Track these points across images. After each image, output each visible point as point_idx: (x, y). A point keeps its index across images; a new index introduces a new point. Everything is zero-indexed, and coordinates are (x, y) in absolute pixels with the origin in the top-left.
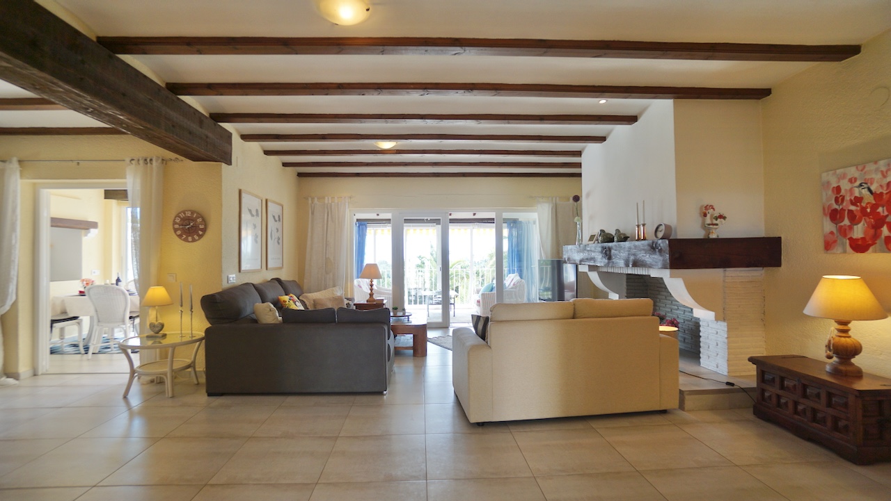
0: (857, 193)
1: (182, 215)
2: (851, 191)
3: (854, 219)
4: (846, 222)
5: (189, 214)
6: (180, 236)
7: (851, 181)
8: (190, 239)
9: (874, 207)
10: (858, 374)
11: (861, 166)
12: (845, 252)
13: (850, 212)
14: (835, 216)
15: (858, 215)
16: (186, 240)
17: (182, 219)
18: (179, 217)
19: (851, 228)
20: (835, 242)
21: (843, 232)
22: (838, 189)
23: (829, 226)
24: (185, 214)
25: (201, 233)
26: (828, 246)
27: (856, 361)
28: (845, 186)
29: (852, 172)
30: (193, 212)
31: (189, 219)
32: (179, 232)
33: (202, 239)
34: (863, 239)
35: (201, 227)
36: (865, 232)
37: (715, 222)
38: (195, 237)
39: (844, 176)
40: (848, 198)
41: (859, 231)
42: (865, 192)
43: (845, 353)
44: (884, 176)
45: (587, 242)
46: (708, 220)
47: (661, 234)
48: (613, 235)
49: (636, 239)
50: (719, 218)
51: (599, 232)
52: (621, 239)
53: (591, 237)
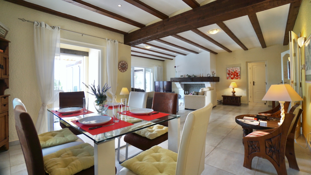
0: (232, 71)
1: (122, 62)
2: (231, 71)
3: (231, 75)
4: (230, 75)
5: (124, 62)
6: (120, 70)
7: (231, 69)
8: (123, 71)
9: (234, 73)
10: (235, 95)
11: (233, 67)
12: (230, 79)
13: (231, 74)
14: (229, 74)
15: (232, 74)
16: (121, 71)
17: (122, 64)
18: (121, 63)
19: (231, 76)
20: (229, 78)
21: (230, 76)
22: (229, 70)
23: (228, 76)
24: (123, 62)
25: (126, 69)
26: (228, 78)
27: (235, 94)
28: (230, 70)
29: (231, 68)
30: (125, 62)
31: (123, 64)
32: (120, 68)
34: (233, 78)
35: (127, 67)
36: (233, 77)
38: (125, 70)
39: (230, 69)
40: (231, 72)
41: (232, 76)
42: (233, 71)
43: (234, 93)
44: (236, 69)
45: (180, 77)
46: (214, 74)
47: (209, 76)
48: (191, 76)
49: (199, 77)
50: (215, 73)
51: (187, 75)
52: (195, 76)
53: (181, 76)
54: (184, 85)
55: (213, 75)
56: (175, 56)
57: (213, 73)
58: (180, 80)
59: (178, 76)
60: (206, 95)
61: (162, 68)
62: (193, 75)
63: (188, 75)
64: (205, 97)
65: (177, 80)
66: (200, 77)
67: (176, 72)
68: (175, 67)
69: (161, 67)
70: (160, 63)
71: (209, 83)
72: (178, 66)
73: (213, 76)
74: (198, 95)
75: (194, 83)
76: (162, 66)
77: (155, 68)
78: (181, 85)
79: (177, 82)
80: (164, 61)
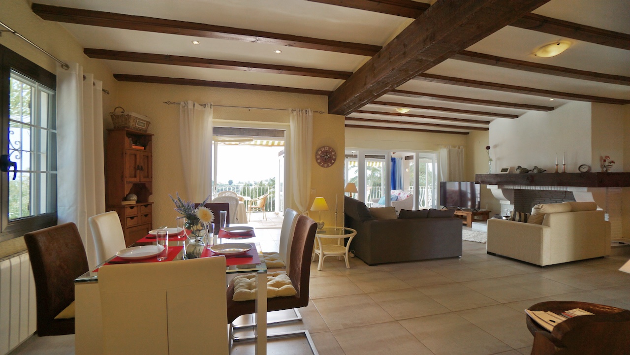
1: (323, 149)
5: (327, 149)
6: (319, 163)
8: (326, 165)
16: (323, 166)
17: (323, 153)
18: (321, 150)
24: (325, 149)
25: (333, 161)
30: (330, 148)
31: (326, 153)
32: (319, 161)
33: (333, 166)
35: (334, 157)
37: (610, 164)
38: (329, 164)
45: (499, 172)
46: (607, 163)
47: (584, 170)
48: (529, 169)
49: (554, 172)
50: (613, 162)
51: (517, 167)
52: (541, 171)
53: (504, 170)
54: (513, 192)
55: (603, 166)
56: (488, 122)
57: (605, 161)
58: (502, 179)
59: (494, 168)
60: (548, 225)
61: (462, 150)
62: (536, 167)
63: (519, 167)
64: (541, 229)
65: (492, 180)
66: (557, 173)
67: (491, 160)
68: (488, 148)
69: (459, 148)
70: (457, 140)
71: (585, 189)
72: (495, 146)
73: (605, 169)
74: (526, 221)
75: (538, 188)
76: (461, 147)
77: (444, 152)
78: (505, 192)
79: (490, 184)
80: (468, 133)
